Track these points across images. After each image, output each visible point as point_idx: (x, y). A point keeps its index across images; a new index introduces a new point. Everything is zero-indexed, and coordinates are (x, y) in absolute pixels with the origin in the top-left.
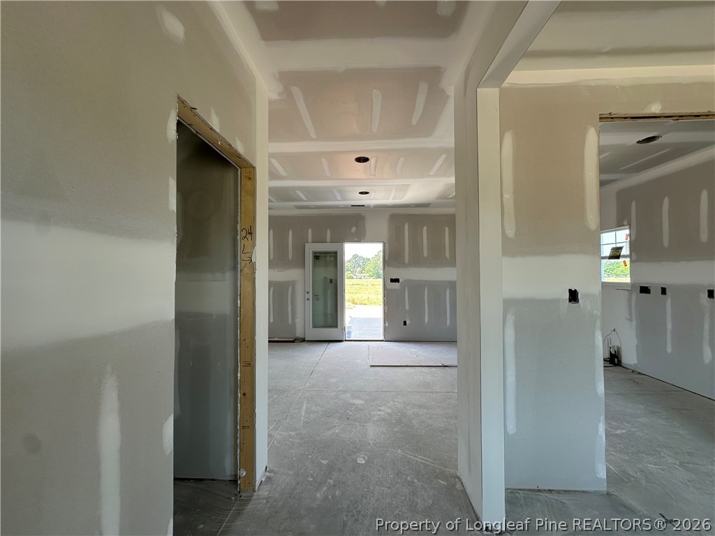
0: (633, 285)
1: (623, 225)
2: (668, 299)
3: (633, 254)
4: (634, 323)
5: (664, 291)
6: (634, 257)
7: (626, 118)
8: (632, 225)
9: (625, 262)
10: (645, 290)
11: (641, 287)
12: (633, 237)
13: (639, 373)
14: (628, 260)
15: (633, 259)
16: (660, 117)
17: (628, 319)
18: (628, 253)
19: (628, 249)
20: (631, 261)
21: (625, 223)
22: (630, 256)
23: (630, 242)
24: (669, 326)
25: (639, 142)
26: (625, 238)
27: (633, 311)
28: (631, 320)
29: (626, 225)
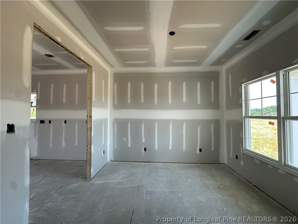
0: (37, 120)
1: (34, 92)
2: (51, 125)
3: (38, 106)
4: (37, 137)
5: (50, 122)
6: (38, 107)
7: (47, 35)
8: (38, 93)
9: (33, 109)
10: (42, 122)
11: (41, 121)
12: (38, 98)
13: (38, 160)
14: (35, 108)
15: (38, 108)
16: (60, 45)
17: (34, 136)
18: (35, 105)
19: (36, 103)
20: (37, 109)
21: (35, 91)
22: (36, 107)
23: (37, 100)
24: (51, 136)
25: (45, 55)
26: (34, 98)
27: (37, 132)
28: (35, 136)
29: (35, 92)
